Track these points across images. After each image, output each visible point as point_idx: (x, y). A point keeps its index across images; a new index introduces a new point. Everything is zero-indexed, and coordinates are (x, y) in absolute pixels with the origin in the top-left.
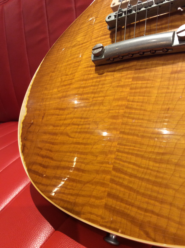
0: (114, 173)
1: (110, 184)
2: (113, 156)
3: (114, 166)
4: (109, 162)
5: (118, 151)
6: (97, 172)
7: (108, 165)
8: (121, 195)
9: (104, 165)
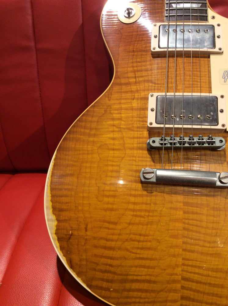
0: (183, 282)
1: (182, 290)
2: (180, 269)
3: (182, 277)
4: (177, 274)
5: (183, 265)
6: (168, 282)
7: (176, 277)
8: (192, 297)
9: (173, 276)
